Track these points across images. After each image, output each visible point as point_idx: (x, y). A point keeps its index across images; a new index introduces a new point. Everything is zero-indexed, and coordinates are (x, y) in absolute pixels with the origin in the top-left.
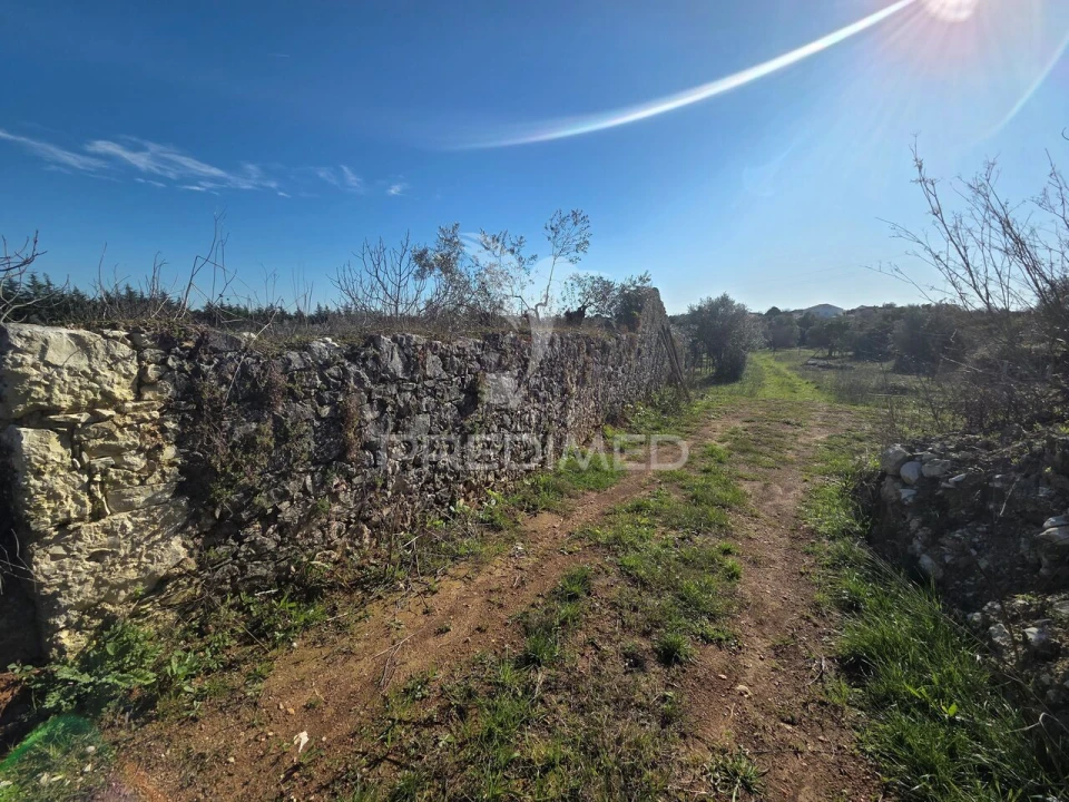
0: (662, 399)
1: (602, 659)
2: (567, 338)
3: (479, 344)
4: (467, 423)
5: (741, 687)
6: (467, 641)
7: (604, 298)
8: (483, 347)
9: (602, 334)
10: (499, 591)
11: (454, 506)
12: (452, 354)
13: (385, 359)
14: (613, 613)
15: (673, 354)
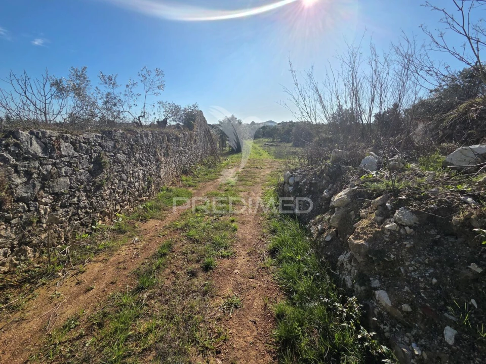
0: (208, 161)
1: (177, 278)
2: (156, 134)
3: (99, 136)
4: (97, 180)
5: (236, 271)
6: (105, 291)
7: (176, 114)
8: (102, 138)
9: (176, 132)
10: (124, 262)
11: (95, 225)
12: (80, 142)
13: (25, 145)
14: (183, 257)
15: (212, 141)
